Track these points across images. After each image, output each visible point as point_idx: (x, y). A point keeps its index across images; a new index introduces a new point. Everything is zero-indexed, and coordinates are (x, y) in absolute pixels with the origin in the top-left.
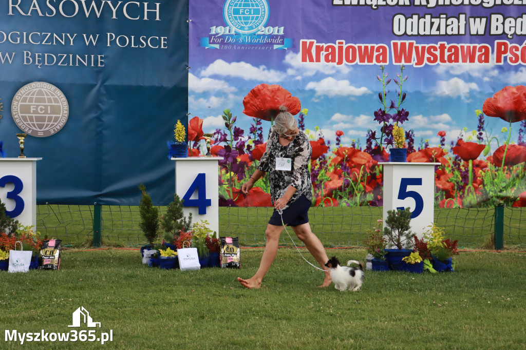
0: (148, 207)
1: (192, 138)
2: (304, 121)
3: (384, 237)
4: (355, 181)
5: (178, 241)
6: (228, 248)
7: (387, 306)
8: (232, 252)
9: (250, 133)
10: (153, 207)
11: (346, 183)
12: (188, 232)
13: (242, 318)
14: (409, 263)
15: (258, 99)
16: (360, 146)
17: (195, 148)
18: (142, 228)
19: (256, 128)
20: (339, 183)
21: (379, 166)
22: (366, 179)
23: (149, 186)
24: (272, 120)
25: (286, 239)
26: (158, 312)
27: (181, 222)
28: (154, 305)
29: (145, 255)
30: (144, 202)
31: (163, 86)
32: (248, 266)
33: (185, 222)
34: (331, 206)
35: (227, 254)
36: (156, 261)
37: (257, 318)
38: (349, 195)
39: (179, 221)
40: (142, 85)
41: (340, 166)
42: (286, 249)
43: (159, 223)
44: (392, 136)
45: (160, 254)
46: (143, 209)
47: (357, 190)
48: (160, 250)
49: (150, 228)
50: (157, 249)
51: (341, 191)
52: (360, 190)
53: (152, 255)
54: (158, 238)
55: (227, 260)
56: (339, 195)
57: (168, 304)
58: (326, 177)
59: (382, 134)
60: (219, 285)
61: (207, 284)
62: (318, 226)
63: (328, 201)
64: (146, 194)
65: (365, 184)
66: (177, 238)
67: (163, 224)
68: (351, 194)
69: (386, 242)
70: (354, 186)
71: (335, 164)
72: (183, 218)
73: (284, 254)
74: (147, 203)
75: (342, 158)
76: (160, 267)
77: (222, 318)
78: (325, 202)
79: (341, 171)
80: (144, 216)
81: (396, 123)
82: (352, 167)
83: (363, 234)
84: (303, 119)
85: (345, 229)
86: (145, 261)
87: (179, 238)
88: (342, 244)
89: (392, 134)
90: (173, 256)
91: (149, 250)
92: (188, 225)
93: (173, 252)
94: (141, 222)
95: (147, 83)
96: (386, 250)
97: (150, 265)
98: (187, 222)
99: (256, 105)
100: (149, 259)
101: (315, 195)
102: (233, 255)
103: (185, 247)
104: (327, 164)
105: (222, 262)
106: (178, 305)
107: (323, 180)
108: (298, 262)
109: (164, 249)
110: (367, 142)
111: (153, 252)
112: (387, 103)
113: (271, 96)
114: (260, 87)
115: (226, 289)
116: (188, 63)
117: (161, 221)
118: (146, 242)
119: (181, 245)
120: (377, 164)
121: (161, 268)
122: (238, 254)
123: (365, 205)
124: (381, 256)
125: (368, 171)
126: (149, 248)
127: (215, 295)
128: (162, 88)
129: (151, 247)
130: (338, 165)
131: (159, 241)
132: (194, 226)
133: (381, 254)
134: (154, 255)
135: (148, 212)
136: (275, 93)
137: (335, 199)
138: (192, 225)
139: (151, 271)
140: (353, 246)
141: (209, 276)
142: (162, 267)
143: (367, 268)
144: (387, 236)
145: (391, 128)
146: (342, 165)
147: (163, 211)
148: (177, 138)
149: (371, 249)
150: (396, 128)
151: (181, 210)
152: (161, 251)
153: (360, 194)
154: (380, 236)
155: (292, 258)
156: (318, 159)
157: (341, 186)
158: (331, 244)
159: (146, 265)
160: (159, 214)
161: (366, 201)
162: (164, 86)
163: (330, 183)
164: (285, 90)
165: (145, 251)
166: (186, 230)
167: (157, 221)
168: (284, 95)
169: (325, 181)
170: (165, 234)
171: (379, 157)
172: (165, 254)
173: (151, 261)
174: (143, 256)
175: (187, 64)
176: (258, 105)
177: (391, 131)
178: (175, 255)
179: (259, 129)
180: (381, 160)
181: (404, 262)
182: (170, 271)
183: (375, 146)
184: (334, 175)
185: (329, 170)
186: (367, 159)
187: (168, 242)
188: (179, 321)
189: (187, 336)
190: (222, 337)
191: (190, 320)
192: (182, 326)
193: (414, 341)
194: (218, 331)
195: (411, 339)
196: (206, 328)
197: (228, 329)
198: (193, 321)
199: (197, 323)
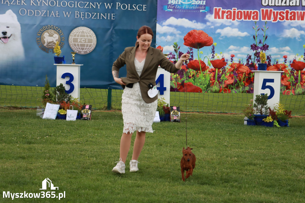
3: (254, 108)
4: (240, 80)
6: (174, 112)
8: (176, 114)
11: (236, 81)
14: (266, 122)
15: (192, 37)
16: (243, 63)
19: (190, 52)
20: (231, 81)
22: (245, 79)
24: (198, 48)
34: (227, 92)
35: (173, 115)
38: (236, 87)
40: (133, 29)
41: (233, 73)
42: (204, 114)
44: (260, 57)
47: (241, 85)
51: (233, 85)
55: (174, 118)
56: (231, 87)
59: (255, 57)
60: (169, 130)
61: (164, 129)
62: (220, 103)
65: (245, 82)
68: (238, 87)
69: (254, 111)
70: (239, 83)
73: (203, 116)
78: (224, 91)
81: (262, 51)
82: (238, 74)
83: (243, 107)
84: (214, 48)
96: (254, 115)
101: (219, 87)
105: (171, 119)
107: (224, 79)
108: (210, 120)
110: (247, 61)
112: (257, 41)
113: (198, 36)
114: (193, 31)
115: (173, 132)
120: (251, 72)
123: (244, 93)
125: (247, 75)
127: (168, 135)
130: (231, 72)
133: (252, 117)
137: (229, 89)
140: (238, 113)
141: (164, 126)
143: (244, 124)
145: (259, 54)
149: (247, 114)
150: (261, 53)
153: (242, 87)
154: (251, 108)
155: (206, 118)
157: (233, 83)
158: (226, 112)
161: (245, 91)
163: (227, 81)
168: (205, 36)
171: (252, 68)
175: (156, 19)
176: (191, 41)
179: (192, 53)
180: (254, 69)
181: (263, 121)
183: (251, 63)
184: (229, 77)
185: (227, 75)
188: (149, 146)
189: (153, 154)
190: (171, 155)
191: (155, 146)
192: (151, 149)
193: (268, 159)
194: (168, 152)
195: (266, 158)
196: (163, 150)
197: (174, 151)
198: (156, 147)
199: (158, 148)
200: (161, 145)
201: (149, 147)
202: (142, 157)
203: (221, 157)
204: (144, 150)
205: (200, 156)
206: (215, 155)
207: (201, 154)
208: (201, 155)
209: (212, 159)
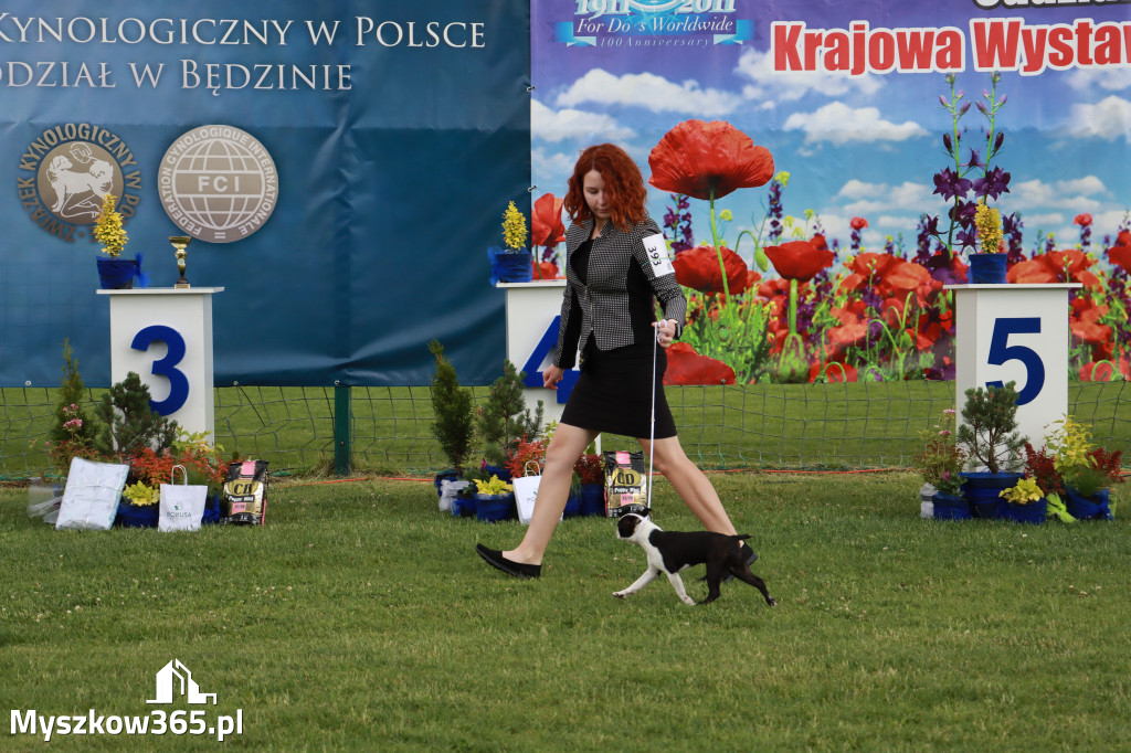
0: (450, 390)
1: (541, 238)
2: (781, 198)
3: (958, 446)
4: (894, 326)
5: (513, 462)
6: (620, 474)
7: (967, 596)
8: (629, 484)
9: (666, 226)
10: (460, 388)
11: (875, 331)
12: (535, 441)
13: (654, 625)
14: (1014, 502)
15: (682, 153)
16: (903, 250)
17: (546, 260)
18: (437, 433)
19: (678, 215)
20: (857, 331)
21: (945, 292)
22: (917, 320)
23: (451, 343)
24: (712, 196)
25: (745, 455)
26: (475, 614)
27: (520, 421)
28: (466, 597)
29: (444, 493)
30: (441, 379)
31: (476, 130)
32: (665, 512)
33: (528, 420)
34: (841, 380)
35: (619, 487)
36: (469, 505)
37: (687, 623)
38: (881, 356)
39: (515, 418)
40: (431, 127)
41: (861, 295)
42: (747, 475)
43: (473, 423)
44: (974, 227)
45: (476, 490)
46: (439, 393)
47: (898, 345)
48: (476, 481)
49: (454, 435)
50: (470, 479)
51: (863, 349)
52: (905, 345)
53: (460, 492)
54: (472, 456)
55: (619, 501)
56: (860, 357)
57: (497, 596)
58: (830, 319)
59: (952, 224)
60: (603, 555)
61: (579, 553)
62: (813, 425)
63: (836, 370)
64: (445, 362)
65: (916, 333)
66: (512, 455)
67: (482, 426)
68: (886, 355)
69: (963, 456)
70: (891, 337)
71: (849, 291)
72: (524, 413)
73: (743, 486)
74: (447, 381)
75: (863, 277)
76: (476, 518)
77: (611, 624)
78: (828, 373)
79: (863, 305)
80: (440, 409)
81: (982, 197)
82: (886, 297)
83: (913, 441)
84: (778, 194)
85: (872, 431)
86: (444, 504)
87: (516, 455)
88: (866, 463)
89: (973, 224)
90: (504, 493)
91: (452, 480)
92: (535, 427)
93: (503, 484)
94: (435, 421)
95: (442, 124)
96: (963, 475)
97: (456, 513)
98: (533, 420)
99: (676, 165)
100: (452, 500)
101: (806, 357)
102: (632, 489)
103: (530, 474)
104: (831, 291)
105: (610, 506)
106: (516, 599)
107: (824, 325)
108: (773, 503)
109: (486, 478)
110: (919, 242)
111: (462, 484)
112: (961, 155)
113: (709, 145)
114: (686, 127)
115: (618, 562)
116: (530, 77)
117: (476, 420)
118: (445, 464)
119: (522, 469)
120: (940, 289)
121: (479, 519)
122: (644, 488)
123: (916, 379)
124: (954, 486)
125: (922, 304)
126: (452, 477)
127: (597, 576)
128: (473, 133)
129: (456, 474)
130: (855, 292)
131: (474, 461)
132: (548, 429)
133: (953, 483)
134: (465, 492)
135: (449, 400)
136: (719, 139)
137: (850, 366)
138: (543, 426)
139: (458, 527)
140: (892, 467)
141: (581, 536)
142: (482, 517)
143: (922, 515)
144: (964, 444)
145: (971, 210)
146: (864, 292)
147: (480, 397)
148: (508, 241)
149: (931, 473)
150: (982, 209)
151: (519, 395)
152: (478, 482)
153: (904, 354)
154: (949, 444)
155: (759, 495)
156: (812, 280)
157: (864, 338)
158: (843, 462)
159: (447, 512)
160: (472, 402)
161: (918, 370)
162: (479, 128)
163: (840, 332)
164: (739, 132)
165: (445, 483)
166: (530, 438)
167: (469, 420)
168: (736, 144)
169: (829, 327)
170: (485, 446)
171: (945, 273)
172: (488, 489)
173: (457, 503)
174: (440, 493)
175: (527, 79)
176: (681, 167)
177: (972, 216)
178: (508, 491)
179: (684, 218)
180: (951, 280)
181: (1004, 500)
182: (498, 526)
183: (937, 250)
184: (848, 313)
185: (836, 303)
186: (920, 278)
187: (493, 464)
188: (519, 632)
189: (538, 664)
190: (613, 667)
191: (544, 630)
192: (529, 643)
193: (1028, 670)
194: (603, 653)
195: (1023, 666)
196: (579, 647)
197: (625, 649)
198: (549, 631)
199: (559, 637)
200: (571, 624)
201: (516, 638)
202: (491, 683)
203: (828, 666)
204: (500, 652)
205: (740, 667)
206: (802, 658)
207: (742, 656)
208: (743, 662)
209: (789, 679)
